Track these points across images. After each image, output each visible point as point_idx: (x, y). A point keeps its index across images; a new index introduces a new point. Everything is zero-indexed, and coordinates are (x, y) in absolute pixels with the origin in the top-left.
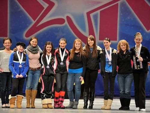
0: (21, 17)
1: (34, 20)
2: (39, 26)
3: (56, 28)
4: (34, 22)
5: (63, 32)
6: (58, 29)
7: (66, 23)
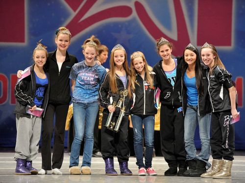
0: (49, 4)
1: (75, 10)
2: (83, 21)
3: (116, 25)
4: (73, 14)
5: (129, 33)
6: (120, 26)
7: (134, 14)
